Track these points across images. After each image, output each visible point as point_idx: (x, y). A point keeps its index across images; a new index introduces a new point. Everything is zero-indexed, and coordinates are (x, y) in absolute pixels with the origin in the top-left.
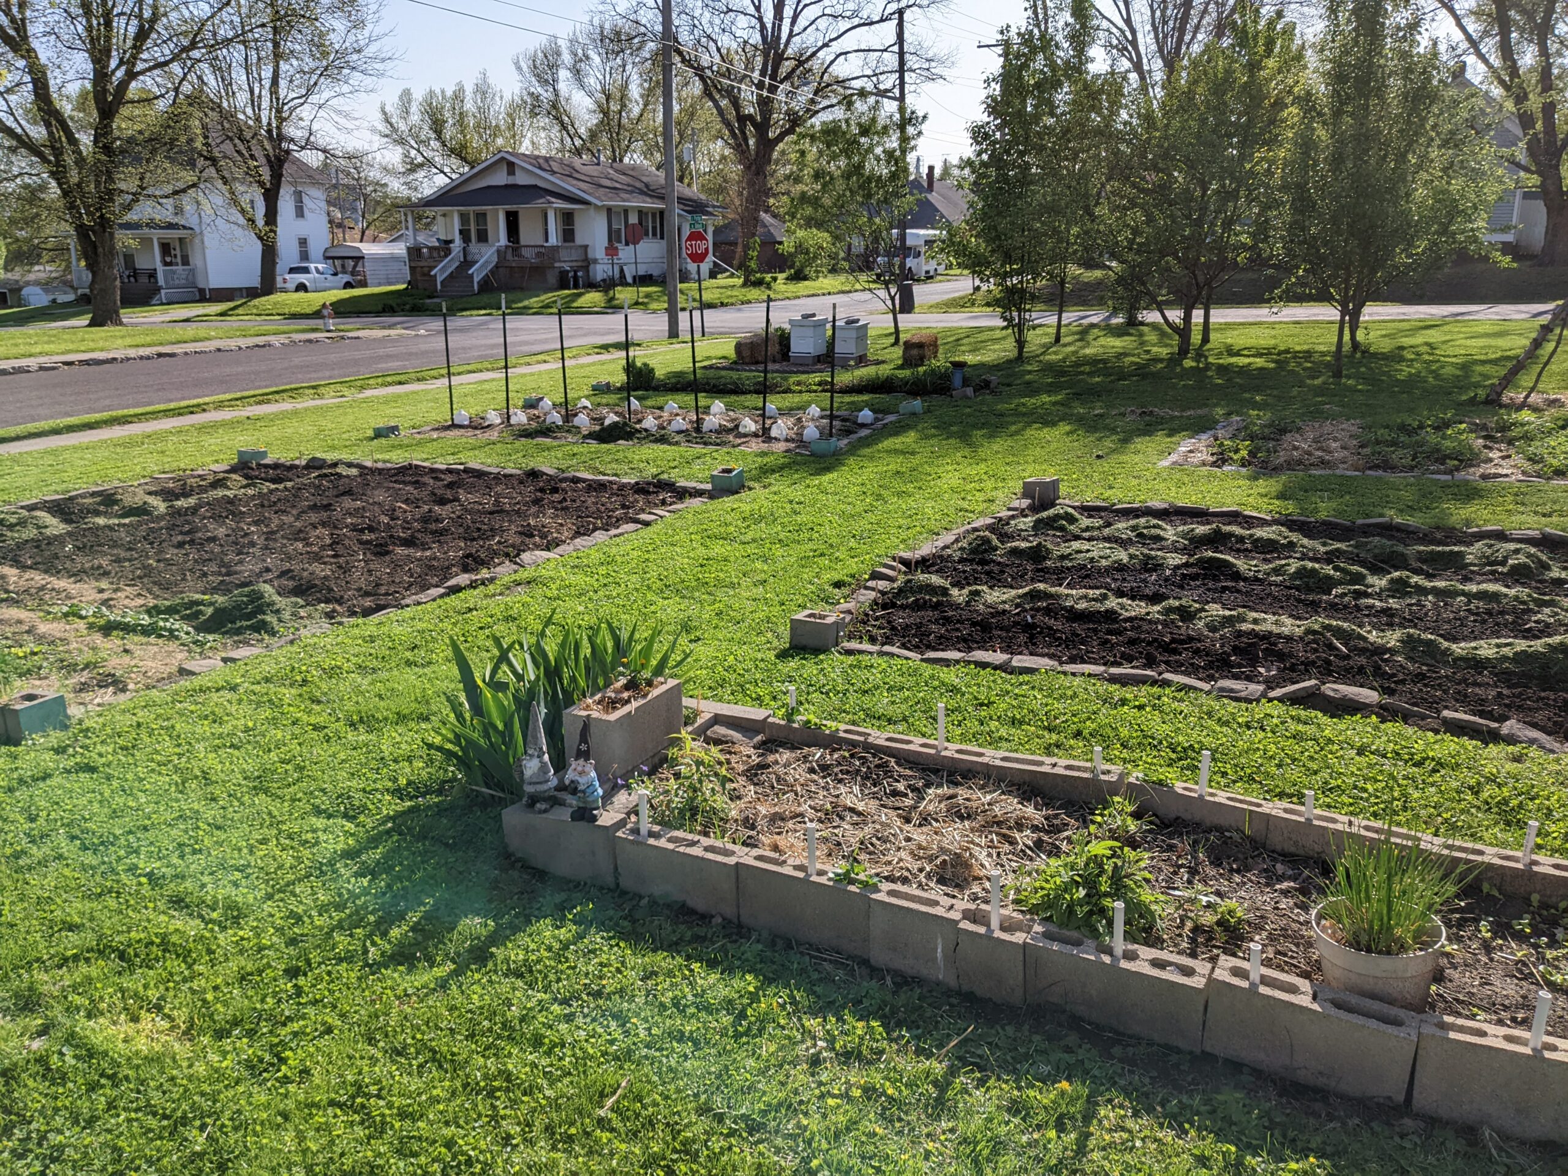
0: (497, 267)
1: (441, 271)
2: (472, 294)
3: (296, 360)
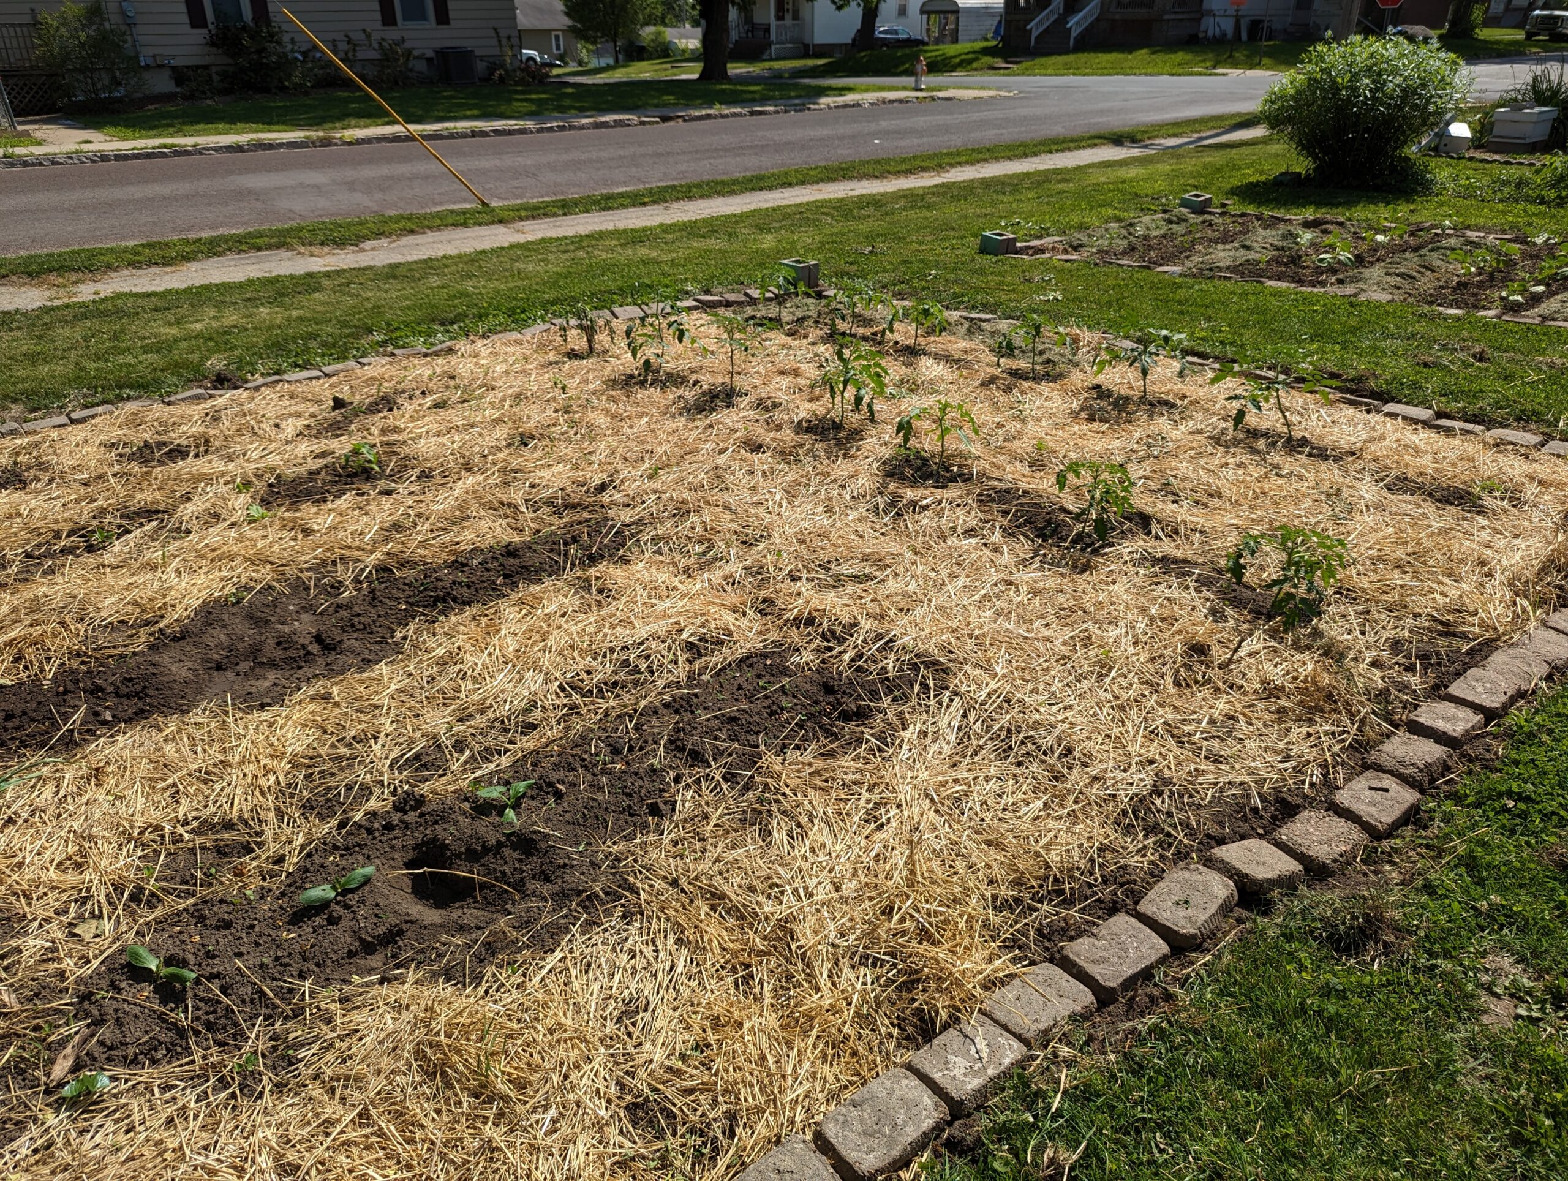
0: (1097, 19)
1: (1039, 24)
2: (1067, 52)
3: (884, 124)
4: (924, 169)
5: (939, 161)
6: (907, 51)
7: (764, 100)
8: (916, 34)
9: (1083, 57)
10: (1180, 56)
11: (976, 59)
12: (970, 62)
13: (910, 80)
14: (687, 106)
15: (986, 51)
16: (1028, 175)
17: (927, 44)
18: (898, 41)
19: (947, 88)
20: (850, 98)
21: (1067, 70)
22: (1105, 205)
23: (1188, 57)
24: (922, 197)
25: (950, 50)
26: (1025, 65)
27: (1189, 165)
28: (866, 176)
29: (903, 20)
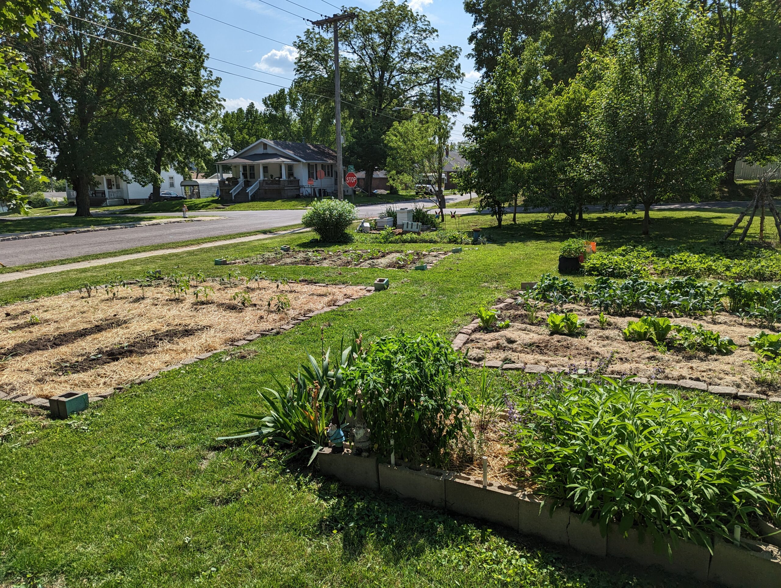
0: (259, 189)
1: (234, 191)
2: (248, 201)
3: (173, 231)
4: (192, 245)
5: (198, 242)
6: (177, 202)
7: (114, 223)
8: (180, 195)
9: (255, 203)
10: (293, 203)
11: (209, 205)
12: (207, 206)
13: (181, 214)
14: (76, 227)
15: (213, 202)
16: (231, 244)
17: (186, 199)
18: (172, 197)
19: (198, 216)
20: (154, 221)
21: (249, 208)
22: (257, 251)
23: (296, 203)
24: (193, 252)
25: (197, 201)
26: (231, 207)
27: (286, 238)
28: (170, 248)
29: (172, 189)
